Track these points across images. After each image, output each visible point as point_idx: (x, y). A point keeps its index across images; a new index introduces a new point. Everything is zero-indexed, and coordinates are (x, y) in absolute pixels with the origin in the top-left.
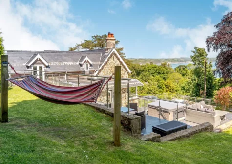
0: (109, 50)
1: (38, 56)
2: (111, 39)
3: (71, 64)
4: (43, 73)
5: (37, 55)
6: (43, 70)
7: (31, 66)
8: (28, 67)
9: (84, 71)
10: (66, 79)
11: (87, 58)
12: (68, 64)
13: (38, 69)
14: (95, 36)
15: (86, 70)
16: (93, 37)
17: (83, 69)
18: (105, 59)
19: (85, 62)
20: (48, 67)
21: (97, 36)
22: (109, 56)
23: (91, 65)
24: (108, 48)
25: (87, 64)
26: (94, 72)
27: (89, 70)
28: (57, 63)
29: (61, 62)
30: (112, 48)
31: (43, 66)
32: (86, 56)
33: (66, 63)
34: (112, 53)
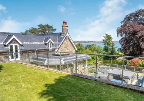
0: (64, 34)
1: (14, 37)
2: (65, 26)
3: (38, 44)
4: (19, 51)
5: (12, 35)
6: (18, 48)
7: (8, 45)
8: (5, 46)
9: (49, 49)
10: (36, 55)
11: (50, 40)
12: (37, 44)
13: (14, 47)
14: (40, 25)
15: (50, 48)
16: (38, 26)
17: (47, 47)
18: (62, 40)
19: (49, 42)
20: (21, 45)
21: (41, 25)
22: (65, 38)
23: (53, 45)
24: (64, 32)
25: (50, 44)
26: (55, 49)
27: (51, 48)
28: (28, 43)
29: (30, 41)
30: (66, 32)
31: (18, 45)
32: (49, 38)
33: (35, 43)
34: (66, 36)
